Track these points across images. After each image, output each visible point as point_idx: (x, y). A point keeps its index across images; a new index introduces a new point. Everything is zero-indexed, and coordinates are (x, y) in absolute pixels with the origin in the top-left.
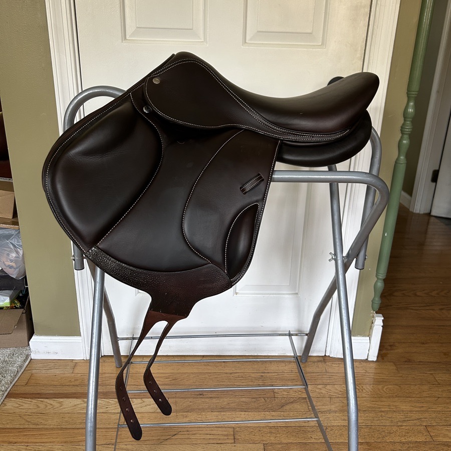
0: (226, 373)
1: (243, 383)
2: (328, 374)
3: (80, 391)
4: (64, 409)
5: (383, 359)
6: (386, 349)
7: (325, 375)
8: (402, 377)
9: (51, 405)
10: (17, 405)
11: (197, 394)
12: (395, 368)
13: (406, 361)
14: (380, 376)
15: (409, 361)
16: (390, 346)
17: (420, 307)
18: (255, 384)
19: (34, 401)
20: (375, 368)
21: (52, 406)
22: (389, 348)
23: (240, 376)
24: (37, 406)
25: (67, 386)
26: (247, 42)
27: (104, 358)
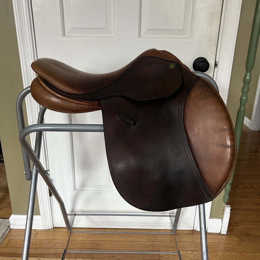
0: (130, 241)
1: (140, 248)
2: (194, 243)
3: (38, 253)
5: (231, 233)
6: (233, 225)
7: (193, 244)
8: (243, 246)
11: (110, 256)
12: (238, 240)
13: (245, 235)
14: (228, 246)
15: (248, 235)
16: (236, 223)
17: (255, 196)
18: (147, 249)
19: (9, 259)
20: (226, 240)
22: (235, 225)
23: (139, 244)
26: (141, 36)
27: (55, 229)
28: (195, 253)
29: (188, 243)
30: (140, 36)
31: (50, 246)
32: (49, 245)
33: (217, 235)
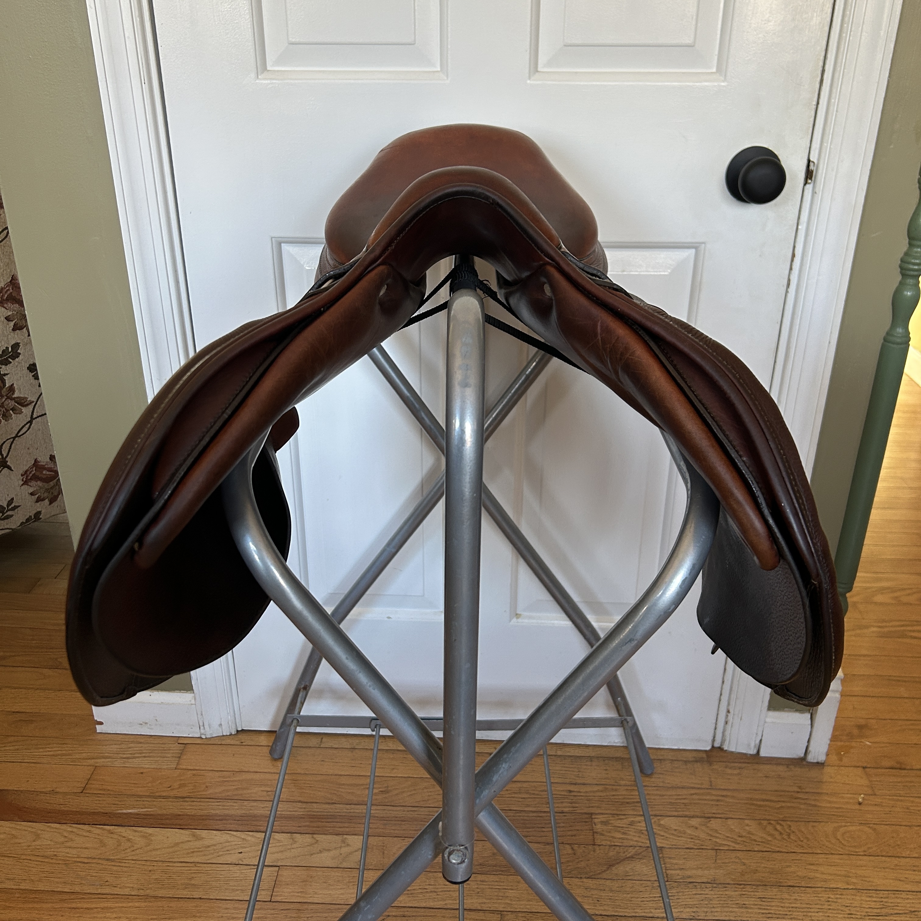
2: (714, 792)
3: (189, 812)
4: (154, 853)
5: (841, 759)
6: (849, 734)
7: (709, 794)
9: (129, 840)
10: (63, 839)
12: (865, 782)
13: (891, 768)
15: (900, 766)
19: (96, 830)
21: (129, 844)
22: (856, 732)
23: (523, 790)
24: (101, 841)
25: (164, 797)
26: (539, 70)
27: (241, 736)
28: (714, 824)
29: (693, 791)
30: (534, 68)
31: (228, 791)
32: (223, 788)
33: (792, 767)
